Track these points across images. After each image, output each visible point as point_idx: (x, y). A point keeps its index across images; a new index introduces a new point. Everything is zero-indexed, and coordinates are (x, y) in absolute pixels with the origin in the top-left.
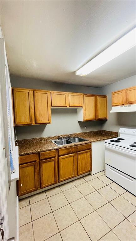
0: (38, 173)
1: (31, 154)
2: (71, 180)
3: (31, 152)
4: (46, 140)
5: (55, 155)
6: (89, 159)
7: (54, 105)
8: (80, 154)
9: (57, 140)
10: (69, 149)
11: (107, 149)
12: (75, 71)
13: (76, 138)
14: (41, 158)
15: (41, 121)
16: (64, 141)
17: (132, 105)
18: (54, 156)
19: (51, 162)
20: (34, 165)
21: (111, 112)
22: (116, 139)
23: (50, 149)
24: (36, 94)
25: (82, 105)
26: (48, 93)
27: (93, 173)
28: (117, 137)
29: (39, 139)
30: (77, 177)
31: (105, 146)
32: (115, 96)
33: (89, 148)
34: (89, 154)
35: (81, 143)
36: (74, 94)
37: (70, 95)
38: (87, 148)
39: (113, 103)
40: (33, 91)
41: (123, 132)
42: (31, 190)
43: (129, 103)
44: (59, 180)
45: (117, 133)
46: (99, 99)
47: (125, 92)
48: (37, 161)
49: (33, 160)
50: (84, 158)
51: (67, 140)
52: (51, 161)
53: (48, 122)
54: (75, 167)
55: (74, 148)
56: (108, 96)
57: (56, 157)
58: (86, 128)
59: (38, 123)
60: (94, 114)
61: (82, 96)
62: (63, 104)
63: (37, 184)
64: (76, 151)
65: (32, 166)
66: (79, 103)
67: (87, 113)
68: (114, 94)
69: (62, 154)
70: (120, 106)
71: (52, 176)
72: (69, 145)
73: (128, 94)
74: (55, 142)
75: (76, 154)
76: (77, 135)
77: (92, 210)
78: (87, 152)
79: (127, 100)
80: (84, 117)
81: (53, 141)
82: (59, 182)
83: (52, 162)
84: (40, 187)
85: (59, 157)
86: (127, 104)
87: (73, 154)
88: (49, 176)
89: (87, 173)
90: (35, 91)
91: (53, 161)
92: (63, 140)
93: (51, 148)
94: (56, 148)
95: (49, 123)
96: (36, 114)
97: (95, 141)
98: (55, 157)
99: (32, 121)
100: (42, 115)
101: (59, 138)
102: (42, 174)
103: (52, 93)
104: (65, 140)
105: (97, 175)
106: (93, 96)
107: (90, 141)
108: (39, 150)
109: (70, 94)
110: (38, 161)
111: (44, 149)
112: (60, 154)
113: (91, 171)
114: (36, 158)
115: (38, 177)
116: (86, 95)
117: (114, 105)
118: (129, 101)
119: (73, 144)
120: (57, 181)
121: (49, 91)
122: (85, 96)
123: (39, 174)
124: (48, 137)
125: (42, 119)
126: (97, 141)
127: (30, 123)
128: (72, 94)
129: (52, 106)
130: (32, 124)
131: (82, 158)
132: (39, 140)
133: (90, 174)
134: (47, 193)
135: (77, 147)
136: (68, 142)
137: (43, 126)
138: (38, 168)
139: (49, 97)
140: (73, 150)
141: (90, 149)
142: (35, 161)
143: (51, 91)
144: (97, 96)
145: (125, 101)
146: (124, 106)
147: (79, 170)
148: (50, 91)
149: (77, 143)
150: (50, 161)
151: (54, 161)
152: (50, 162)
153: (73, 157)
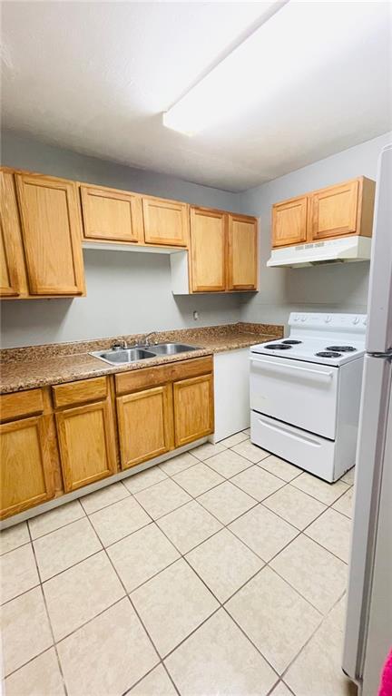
0: (52, 449)
1: (20, 390)
2: (155, 461)
3: (22, 384)
4: (72, 351)
5: (104, 393)
6: (206, 401)
7: (93, 235)
8: (180, 387)
9: (110, 352)
10: (148, 372)
11: (255, 370)
12: (162, 113)
13: (169, 345)
14: (57, 402)
15: (50, 285)
16: (132, 353)
17: (326, 242)
18: (101, 395)
19: (92, 414)
20: (36, 425)
21: (269, 263)
22: (279, 342)
23: (85, 373)
24: (25, 190)
25: (186, 242)
26: (68, 188)
27: (216, 437)
28: (283, 338)
29: (47, 349)
30: (174, 453)
31: (252, 361)
32: (282, 215)
33: (207, 370)
34: (205, 386)
35: (184, 355)
36: (159, 201)
37: (146, 202)
38: (200, 371)
39: (276, 236)
40: (10, 177)
41: (299, 322)
42: (34, 501)
43: (319, 237)
44: (120, 463)
45: (281, 329)
46: (235, 225)
47: (312, 204)
48: (44, 414)
49: (31, 410)
50: (193, 399)
51: (141, 349)
52: (94, 411)
53: (75, 290)
54: (168, 426)
55: (165, 369)
56: (259, 220)
57: (109, 398)
58: (196, 316)
59: (40, 292)
60: (220, 272)
61: (184, 210)
62: (124, 232)
63: (50, 482)
64: (171, 380)
65: (29, 430)
66: (176, 234)
67: (200, 266)
68: (279, 209)
69: (128, 388)
70: (293, 248)
71: (97, 455)
72: (147, 361)
73: (316, 210)
74: (103, 356)
75: (170, 387)
76: (171, 336)
77: (216, 527)
78: (203, 381)
79: (313, 227)
80: (190, 280)
81: (96, 354)
82: (120, 469)
83: (96, 413)
84: (63, 489)
85: (118, 398)
86: (314, 239)
87: (160, 388)
88: (88, 457)
89: (202, 440)
90: (20, 177)
91: (98, 410)
92: (129, 351)
93: (91, 372)
94: (105, 370)
95: (79, 294)
96: (30, 261)
97: (223, 350)
98: (104, 398)
99: (17, 284)
100: (51, 266)
101: (115, 345)
102: (67, 452)
103: (84, 190)
104: (135, 350)
105: (227, 443)
106: (217, 213)
107: (208, 350)
108: (51, 379)
109: (147, 200)
110: (48, 411)
111: (66, 376)
112: (120, 388)
113: (213, 433)
114: (42, 404)
115: (52, 461)
116: (197, 208)
117: (278, 243)
118: (320, 231)
119: (160, 359)
120: (116, 467)
121: (72, 182)
122: (193, 211)
123: (56, 450)
124: (80, 341)
125: (53, 280)
126: (230, 349)
127: (11, 291)
128: (152, 203)
129: (85, 237)
130: (18, 295)
131: (187, 397)
132: (50, 351)
133: (208, 442)
134: (86, 503)
135: (172, 367)
136: (143, 355)
137: (60, 302)
138: (51, 434)
139: (74, 204)
140: (161, 376)
141: (211, 372)
142: (38, 413)
143: (79, 184)
144: (230, 218)
145: (310, 230)
146: (304, 245)
147: (178, 431)
148: (75, 180)
149: (171, 354)
150: (89, 412)
151: (102, 409)
152: (88, 415)
153: (159, 397)
